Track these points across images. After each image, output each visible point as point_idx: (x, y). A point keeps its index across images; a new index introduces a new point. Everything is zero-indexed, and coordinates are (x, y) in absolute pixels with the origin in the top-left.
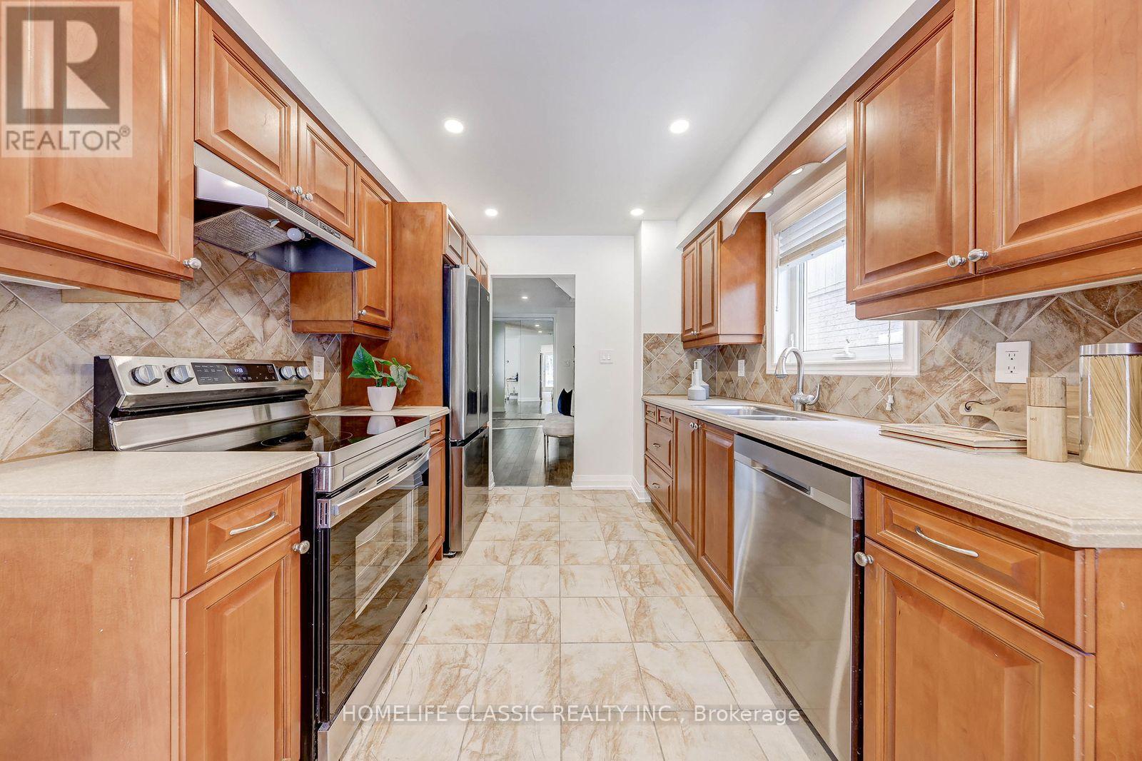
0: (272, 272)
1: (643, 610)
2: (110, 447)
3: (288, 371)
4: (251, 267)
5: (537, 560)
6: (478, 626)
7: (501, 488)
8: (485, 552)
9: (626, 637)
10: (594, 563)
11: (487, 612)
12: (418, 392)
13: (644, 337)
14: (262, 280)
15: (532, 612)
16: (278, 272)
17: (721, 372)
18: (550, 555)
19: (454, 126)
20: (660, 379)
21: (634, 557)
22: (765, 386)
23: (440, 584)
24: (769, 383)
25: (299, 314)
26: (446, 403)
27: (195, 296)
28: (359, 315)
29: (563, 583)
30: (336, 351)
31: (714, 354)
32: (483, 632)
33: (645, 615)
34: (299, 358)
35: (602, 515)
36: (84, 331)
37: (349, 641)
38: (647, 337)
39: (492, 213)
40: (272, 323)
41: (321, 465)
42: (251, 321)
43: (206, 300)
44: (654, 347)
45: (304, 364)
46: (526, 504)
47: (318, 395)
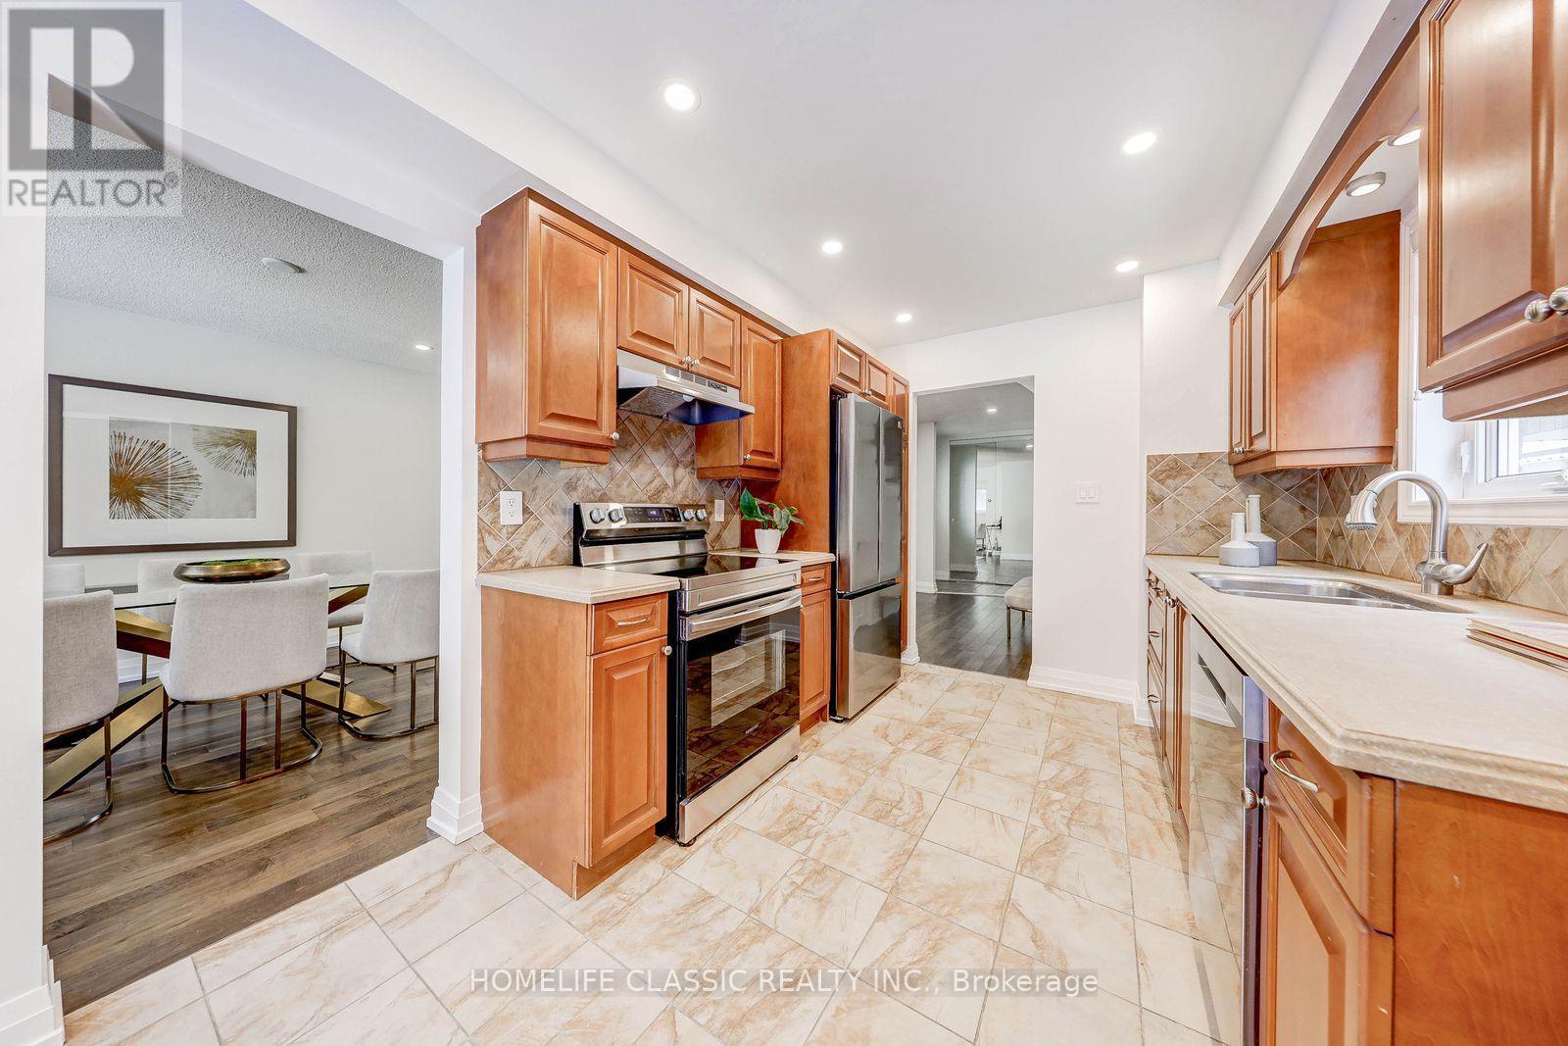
0: (681, 428)
1: (1054, 846)
2: (580, 565)
3: (689, 513)
4: (666, 426)
5: (934, 752)
6: (839, 791)
7: (926, 665)
8: (877, 727)
9: (1012, 865)
10: (1011, 777)
11: (853, 782)
12: (804, 536)
13: (1149, 461)
14: (673, 437)
15: (901, 799)
16: (685, 426)
17: (1325, 518)
18: (954, 751)
19: (832, 247)
20: (1182, 529)
21: (1081, 788)
22: (1397, 545)
23: (817, 743)
24: (1403, 540)
25: (701, 462)
26: (833, 549)
27: (628, 456)
28: (745, 459)
29: (954, 785)
30: (736, 494)
31: (1310, 485)
32: (842, 797)
33: (1053, 854)
34: (703, 502)
35: (1057, 726)
36: (570, 487)
37: (727, 763)
38: (1152, 461)
39: (904, 318)
40: (681, 472)
41: (681, 589)
42: (665, 471)
43: (635, 458)
44: (1169, 477)
45: (704, 506)
46: (951, 689)
47: (719, 536)
